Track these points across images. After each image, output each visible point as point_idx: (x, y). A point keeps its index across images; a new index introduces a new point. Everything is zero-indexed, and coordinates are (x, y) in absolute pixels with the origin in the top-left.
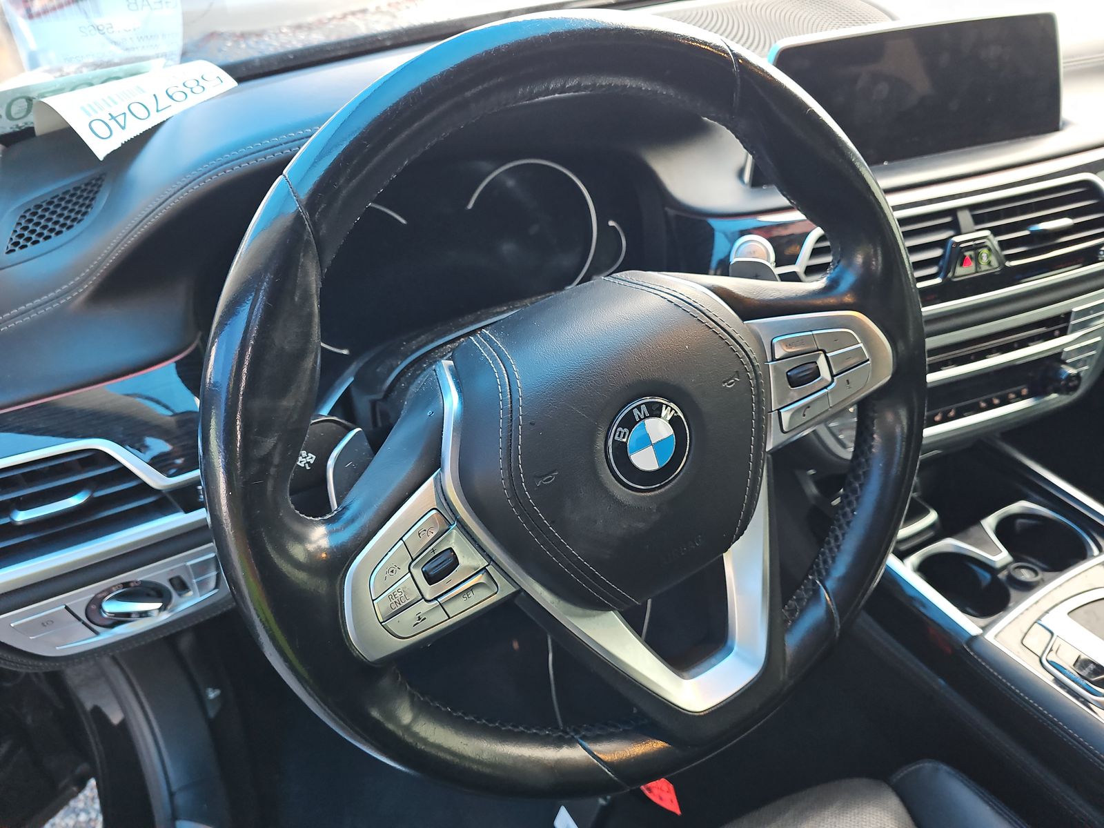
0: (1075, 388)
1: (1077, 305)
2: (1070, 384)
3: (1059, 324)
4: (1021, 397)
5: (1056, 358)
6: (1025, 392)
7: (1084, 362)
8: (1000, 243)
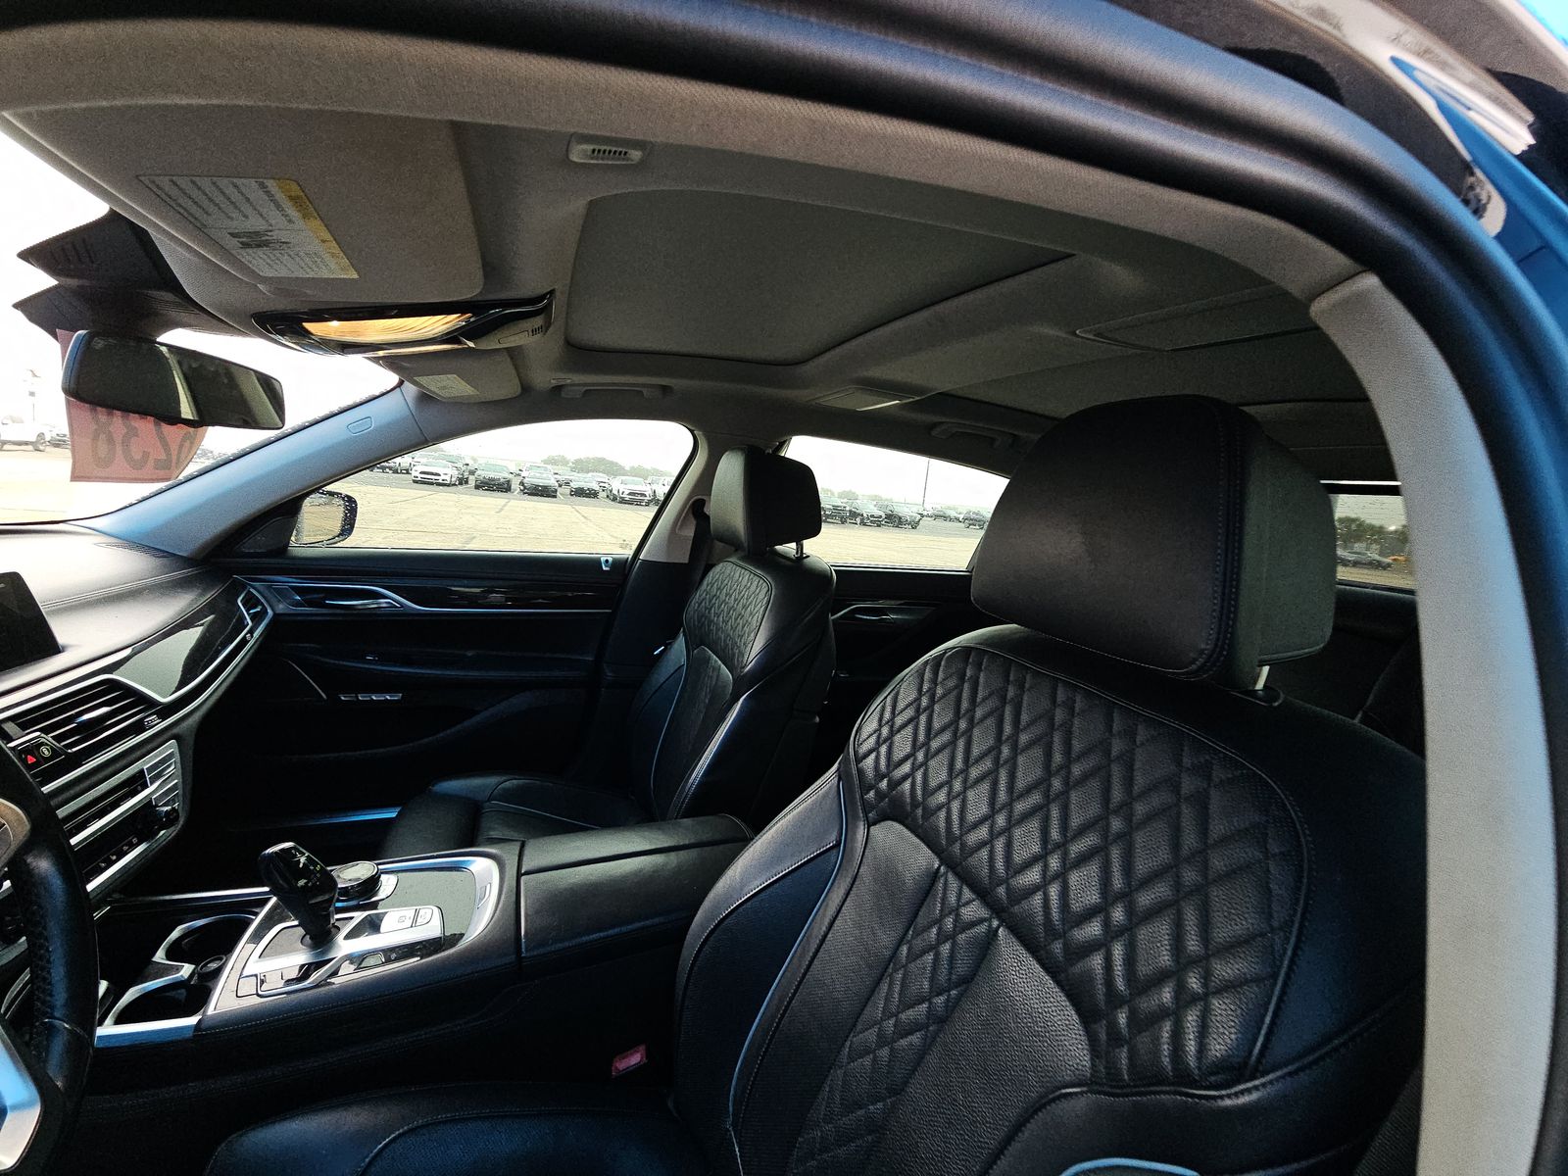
0: (177, 818)
1: (145, 764)
2: (171, 818)
3: (137, 783)
4: (133, 847)
5: (148, 806)
6: (135, 840)
7: (173, 800)
8: (53, 737)
